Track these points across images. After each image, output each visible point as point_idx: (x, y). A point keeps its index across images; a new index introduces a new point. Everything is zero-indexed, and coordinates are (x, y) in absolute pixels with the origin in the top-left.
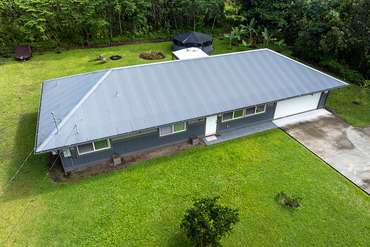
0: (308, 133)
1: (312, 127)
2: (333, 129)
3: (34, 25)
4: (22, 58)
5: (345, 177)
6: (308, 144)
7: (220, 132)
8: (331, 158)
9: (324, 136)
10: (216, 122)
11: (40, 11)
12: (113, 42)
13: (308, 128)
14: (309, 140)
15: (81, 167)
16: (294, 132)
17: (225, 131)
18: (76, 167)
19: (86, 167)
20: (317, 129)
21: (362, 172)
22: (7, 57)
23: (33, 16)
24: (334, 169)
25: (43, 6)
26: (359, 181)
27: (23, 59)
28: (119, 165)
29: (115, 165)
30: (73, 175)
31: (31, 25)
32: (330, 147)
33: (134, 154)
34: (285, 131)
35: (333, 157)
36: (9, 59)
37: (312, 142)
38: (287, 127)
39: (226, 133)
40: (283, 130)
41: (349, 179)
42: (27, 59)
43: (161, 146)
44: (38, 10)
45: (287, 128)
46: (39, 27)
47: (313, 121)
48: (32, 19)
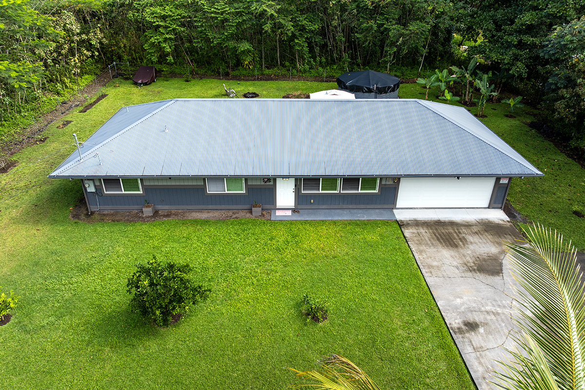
0: (438, 238)
1: (452, 231)
2: (488, 241)
3: (159, 43)
4: (140, 82)
5: (439, 309)
6: (421, 252)
7: (299, 207)
8: (442, 279)
9: (461, 247)
10: (294, 190)
11: (169, 25)
12: (264, 75)
13: (443, 231)
14: (430, 247)
15: (108, 209)
16: (415, 231)
17: (308, 208)
18: (102, 207)
19: (113, 211)
20: (458, 236)
21: (475, 311)
22: (127, 79)
23: (160, 32)
24: (432, 294)
25: (174, 19)
26: (456, 321)
27: (141, 84)
28: (149, 217)
29: (144, 216)
30: (96, 216)
31: (155, 42)
32: (455, 263)
33: (173, 208)
34: (402, 227)
35: (447, 279)
36: (128, 82)
37: (431, 251)
38: (409, 222)
39: (311, 210)
40: (401, 225)
41: (443, 314)
42: (146, 84)
43: (210, 207)
44: (167, 24)
45: (408, 224)
46: (164, 45)
47: (464, 223)
48: (159, 35)
